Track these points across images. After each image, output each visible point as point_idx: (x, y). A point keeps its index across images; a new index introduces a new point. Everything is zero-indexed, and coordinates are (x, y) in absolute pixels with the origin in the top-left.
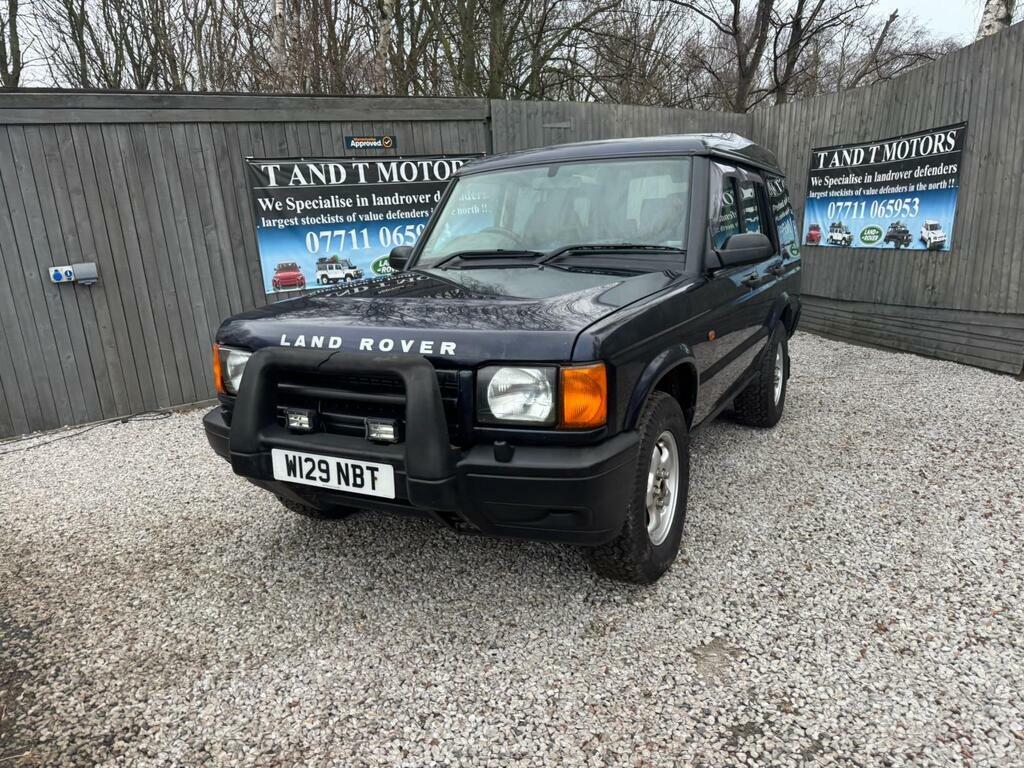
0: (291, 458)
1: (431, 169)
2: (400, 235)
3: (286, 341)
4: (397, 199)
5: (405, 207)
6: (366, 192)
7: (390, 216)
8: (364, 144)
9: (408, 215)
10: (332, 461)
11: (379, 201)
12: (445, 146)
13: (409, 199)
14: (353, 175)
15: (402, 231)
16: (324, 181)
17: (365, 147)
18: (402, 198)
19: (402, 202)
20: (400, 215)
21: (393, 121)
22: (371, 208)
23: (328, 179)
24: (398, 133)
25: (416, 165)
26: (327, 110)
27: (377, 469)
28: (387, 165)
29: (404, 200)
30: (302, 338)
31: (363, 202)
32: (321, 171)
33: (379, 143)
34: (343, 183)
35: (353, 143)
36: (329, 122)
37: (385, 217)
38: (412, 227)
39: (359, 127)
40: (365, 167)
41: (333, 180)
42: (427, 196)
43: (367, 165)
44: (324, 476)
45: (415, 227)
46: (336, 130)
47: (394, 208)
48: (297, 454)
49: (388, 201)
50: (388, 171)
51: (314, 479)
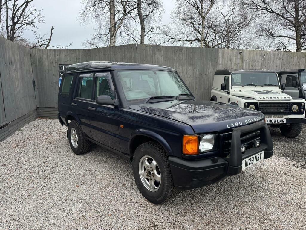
0: (246, 161)
3: (229, 127)
10: (254, 156)
27: (261, 153)
30: (232, 124)
44: (252, 162)
48: (247, 159)
51: (250, 164)
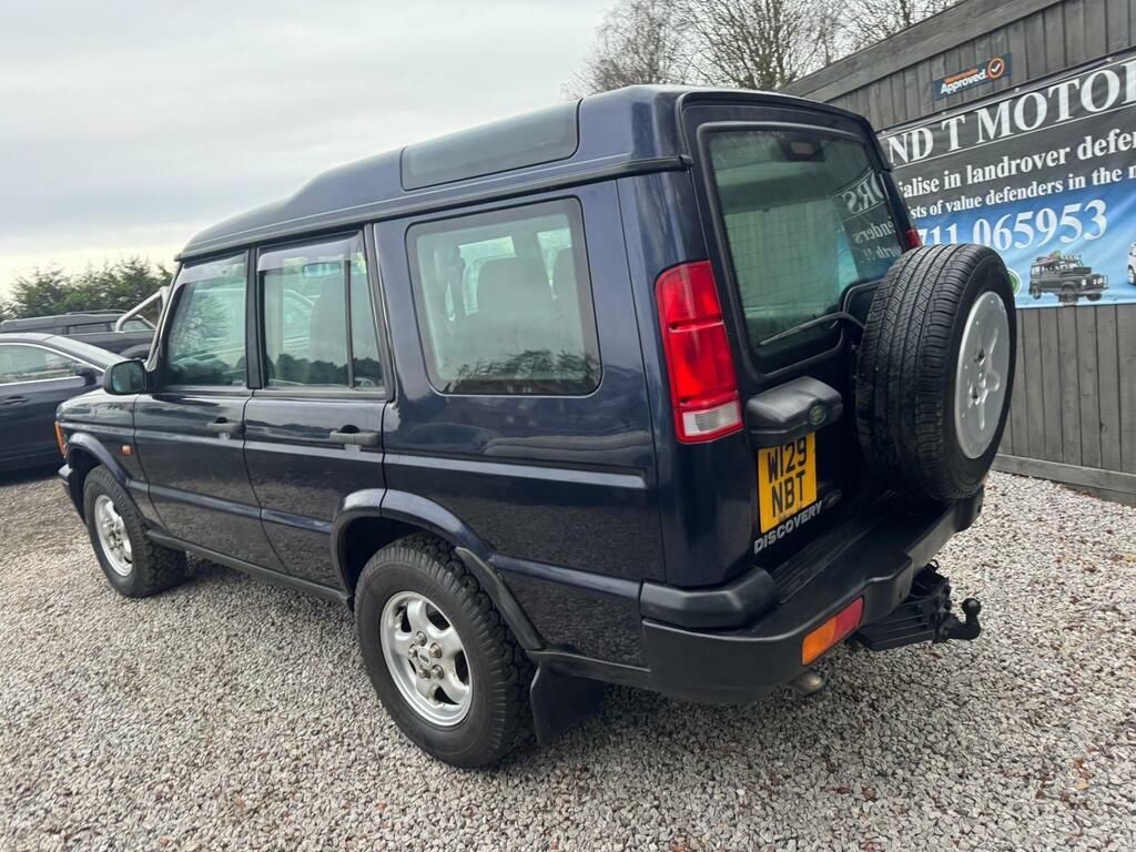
1: (1075, 96)
2: (1007, 232)
4: (1007, 167)
5: (1020, 180)
6: (957, 164)
7: (993, 198)
8: (959, 84)
9: (1023, 193)
11: (976, 176)
12: (1112, 37)
13: (1026, 165)
14: (942, 141)
15: (1009, 224)
16: (906, 159)
17: (960, 90)
18: (1014, 163)
19: (1014, 172)
20: (1008, 195)
21: (1006, 26)
22: (965, 190)
23: (910, 156)
24: (1016, 43)
25: (1046, 95)
26: (909, 50)
28: (992, 108)
29: (1018, 166)
31: (953, 181)
32: (902, 144)
33: (982, 75)
34: (928, 157)
35: (945, 89)
36: (915, 65)
37: (984, 202)
38: (1028, 215)
39: (954, 59)
40: (959, 124)
41: (916, 156)
42: (1062, 152)
43: (963, 118)
45: (1035, 216)
46: (923, 71)
47: (998, 184)
49: (991, 172)
50: (993, 120)
